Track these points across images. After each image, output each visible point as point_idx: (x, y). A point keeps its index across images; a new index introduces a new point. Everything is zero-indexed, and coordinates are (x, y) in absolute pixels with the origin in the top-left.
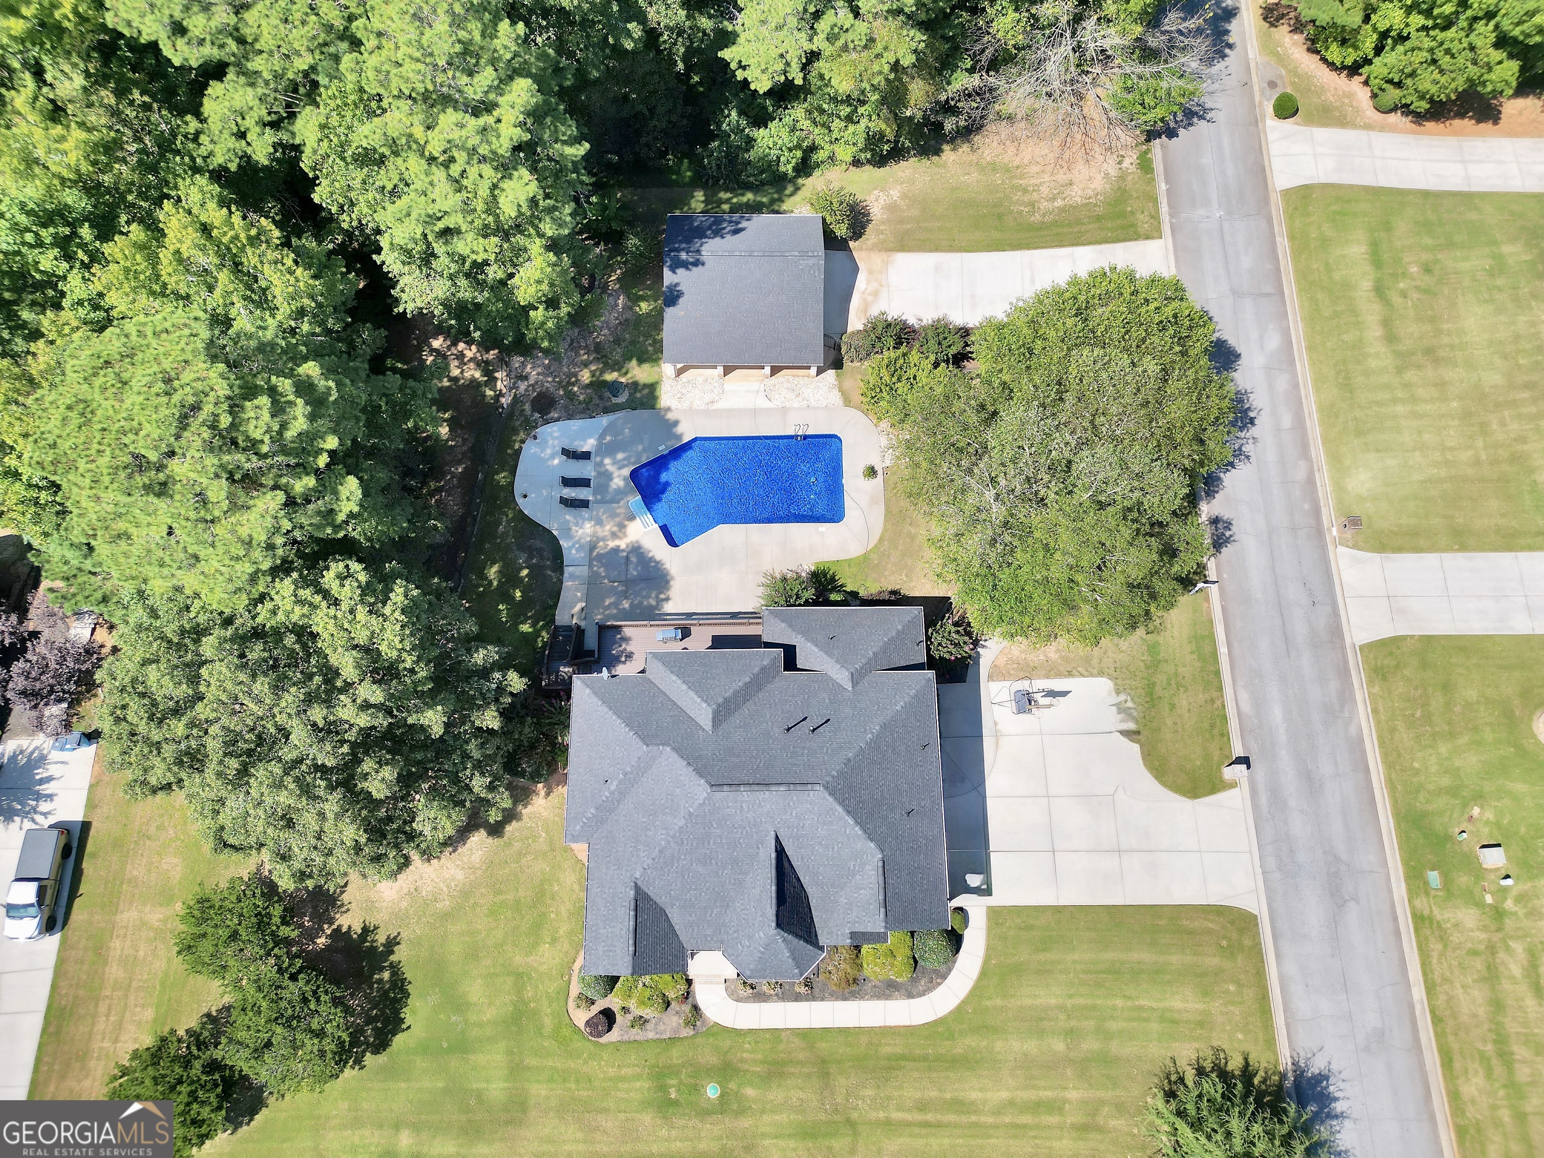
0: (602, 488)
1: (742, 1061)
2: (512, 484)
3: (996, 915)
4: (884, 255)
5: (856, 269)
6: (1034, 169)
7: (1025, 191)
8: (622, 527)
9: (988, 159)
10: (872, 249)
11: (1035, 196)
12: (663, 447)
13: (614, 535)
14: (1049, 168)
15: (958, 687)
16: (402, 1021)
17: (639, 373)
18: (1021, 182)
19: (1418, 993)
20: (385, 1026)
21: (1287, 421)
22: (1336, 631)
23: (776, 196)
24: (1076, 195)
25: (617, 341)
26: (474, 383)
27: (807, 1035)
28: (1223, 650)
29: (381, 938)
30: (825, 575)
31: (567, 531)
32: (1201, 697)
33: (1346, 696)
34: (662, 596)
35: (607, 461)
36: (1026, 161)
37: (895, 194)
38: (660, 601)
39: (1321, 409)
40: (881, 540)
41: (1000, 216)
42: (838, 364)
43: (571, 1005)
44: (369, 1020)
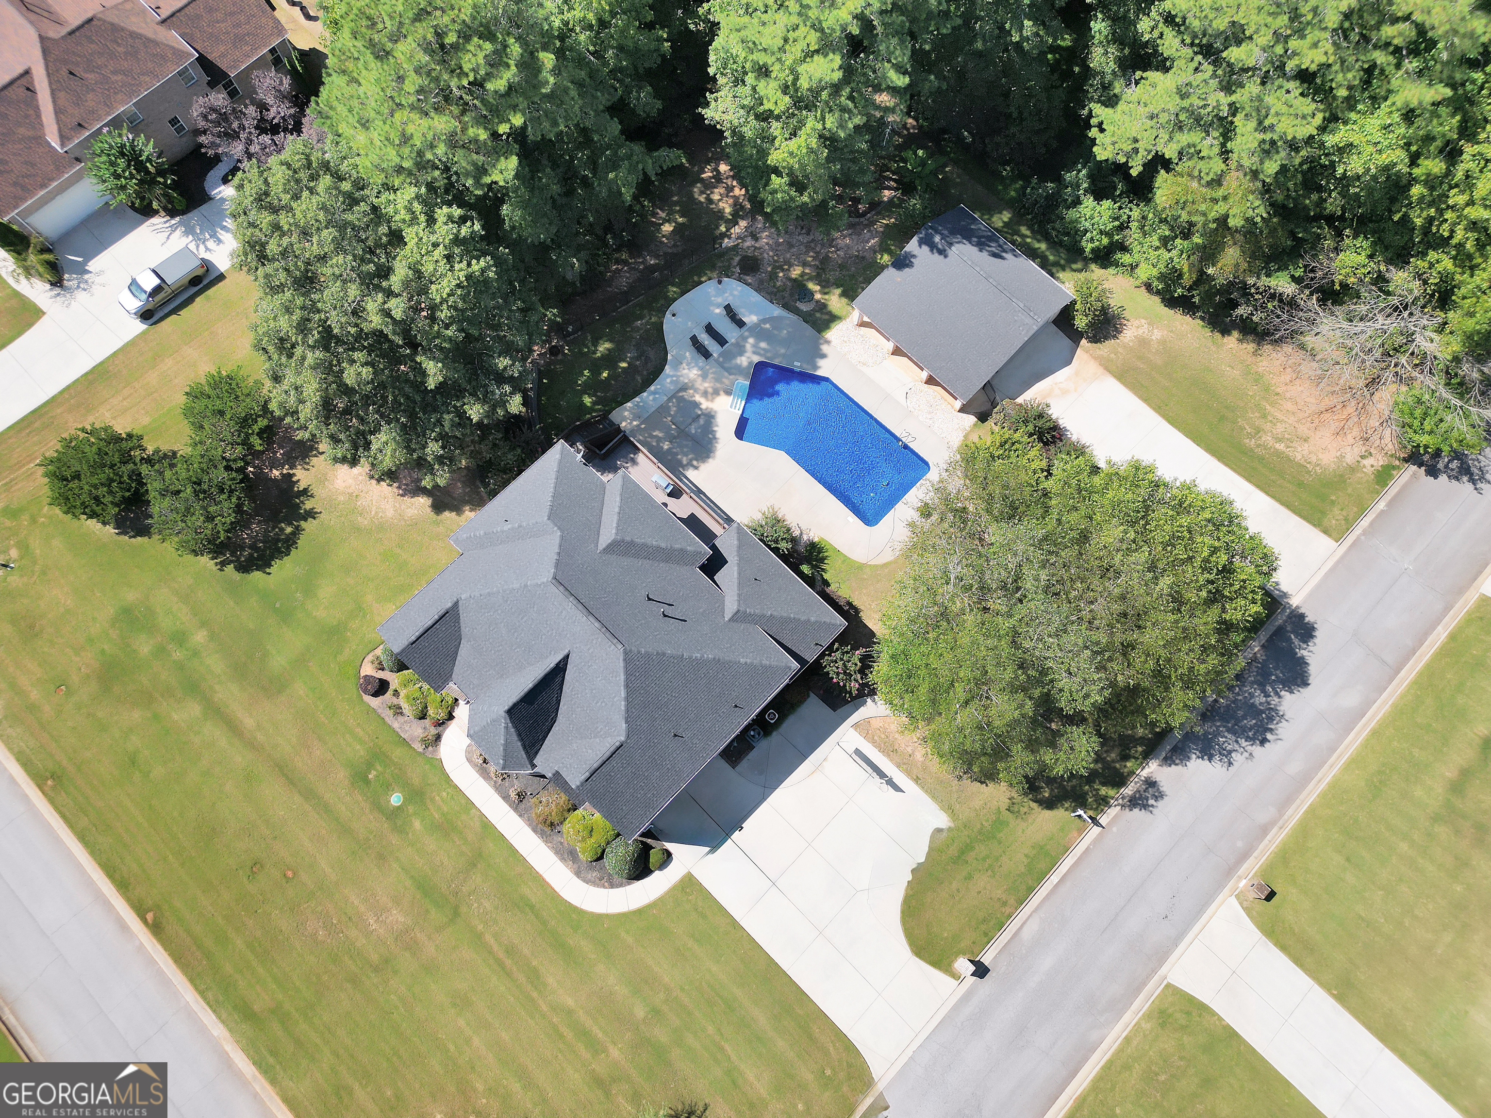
0: (729, 356)
1: (432, 800)
2: (675, 300)
3: (689, 883)
4: (1101, 370)
5: (1069, 362)
6: (1289, 406)
7: (1264, 416)
8: (716, 393)
9: (1260, 370)
10: (1095, 358)
11: (1268, 426)
12: (799, 364)
13: (705, 394)
14: (1301, 415)
15: (825, 710)
16: (270, 566)
17: (835, 301)
18: (1268, 407)
20: (257, 559)
21: (1295, 767)
22: (1162, 955)
23: (1062, 262)
24: (1300, 453)
25: (842, 267)
26: (719, 215)
27: (487, 827)
28: (1054, 878)
29: (308, 505)
30: (819, 552)
31: (678, 363)
32: (999, 893)
33: (1118, 1007)
34: (695, 463)
35: (751, 340)
36: (1288, 395)
37: (1157, 335)
38: (690, 464)
39: (1334, 785)
40: (885, 565)
41: (1223, 418)
42: (983, 417)
43: (370, 657)
44: (253, 547)
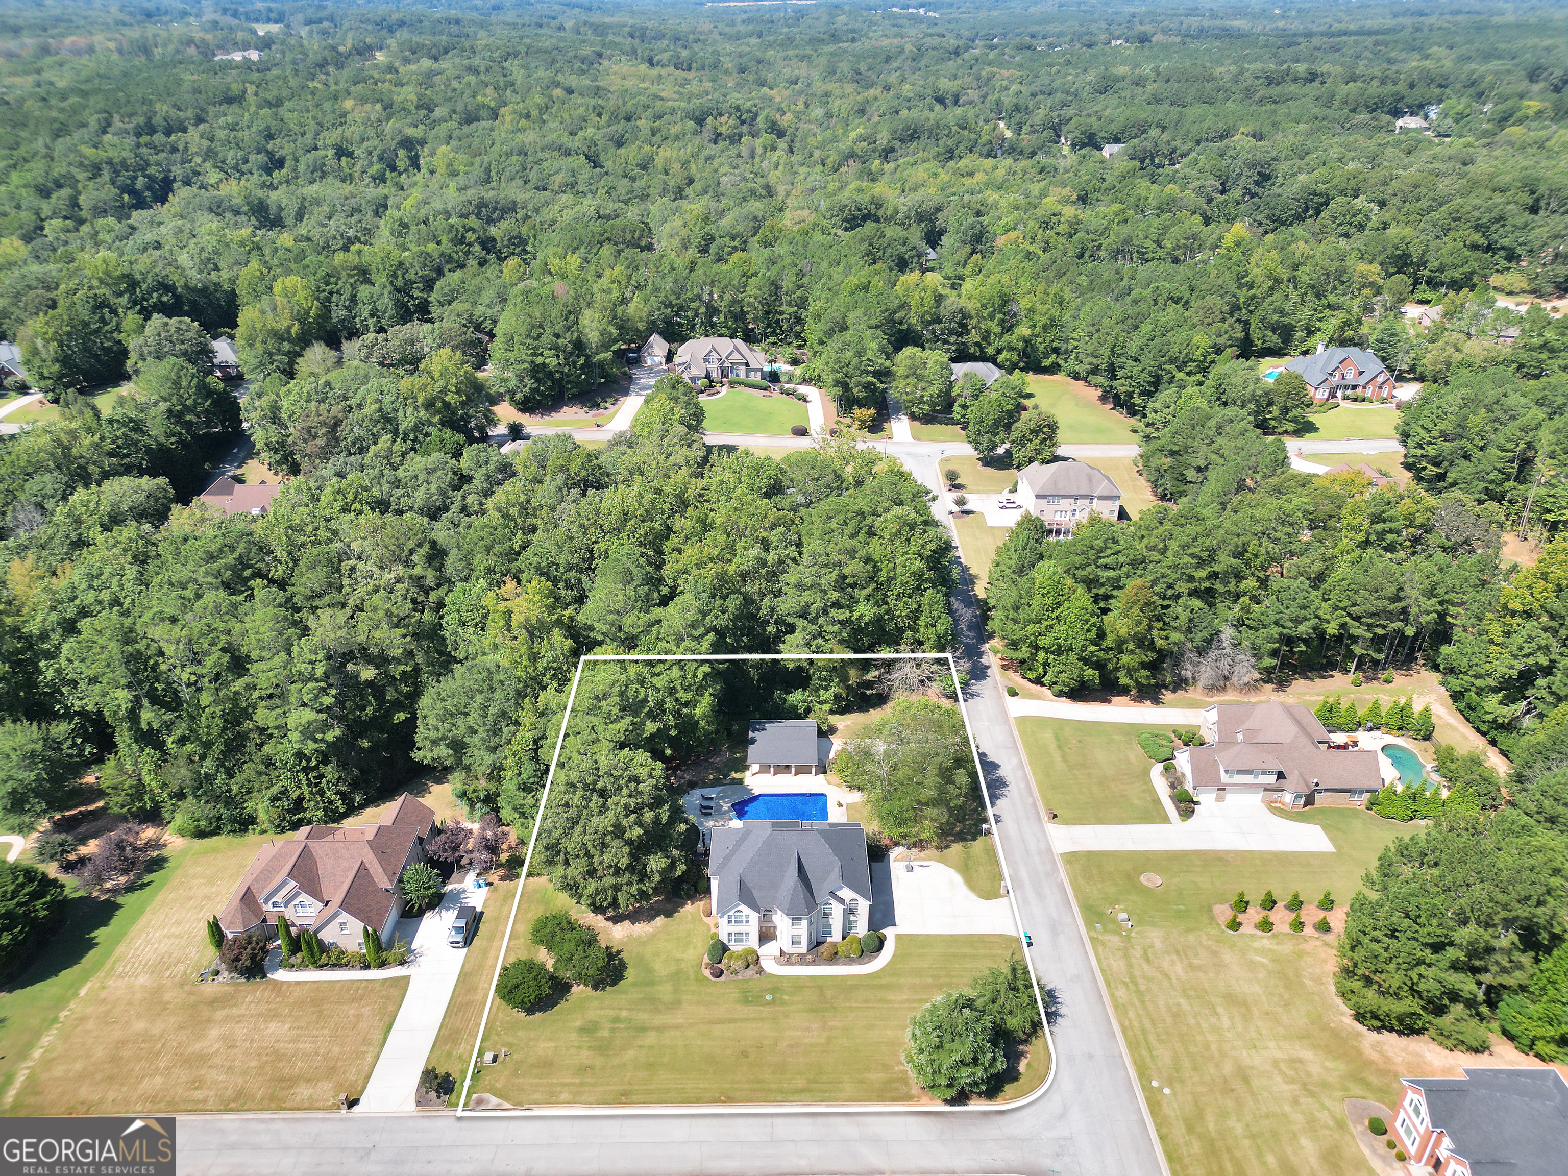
0: (719, 810)
1: (783, 987)
3: (899, 937)
5: (832, 744)
8: (727, 822)
9: (889, 710)
10: (838, 737)
12: (746, 797)
15: (879, 864)
16: (624, 976)
17: (735, 775)
19: (1094, 963)
20: (616, 978)
21: (1022, 785)
22: (1049, 850)
27: (812, 977)
28: (1000, 854)
29: (615, 950)
31: (702, 824)
32: (990, 867)
33: (1055, 869)
35: (721, 801)
37: (848, 722)
39: (1037, 781)
42: (825, 772)
43: (703, 968)
44: (609, 976)
